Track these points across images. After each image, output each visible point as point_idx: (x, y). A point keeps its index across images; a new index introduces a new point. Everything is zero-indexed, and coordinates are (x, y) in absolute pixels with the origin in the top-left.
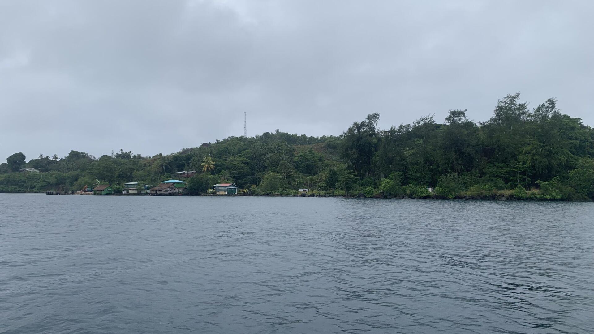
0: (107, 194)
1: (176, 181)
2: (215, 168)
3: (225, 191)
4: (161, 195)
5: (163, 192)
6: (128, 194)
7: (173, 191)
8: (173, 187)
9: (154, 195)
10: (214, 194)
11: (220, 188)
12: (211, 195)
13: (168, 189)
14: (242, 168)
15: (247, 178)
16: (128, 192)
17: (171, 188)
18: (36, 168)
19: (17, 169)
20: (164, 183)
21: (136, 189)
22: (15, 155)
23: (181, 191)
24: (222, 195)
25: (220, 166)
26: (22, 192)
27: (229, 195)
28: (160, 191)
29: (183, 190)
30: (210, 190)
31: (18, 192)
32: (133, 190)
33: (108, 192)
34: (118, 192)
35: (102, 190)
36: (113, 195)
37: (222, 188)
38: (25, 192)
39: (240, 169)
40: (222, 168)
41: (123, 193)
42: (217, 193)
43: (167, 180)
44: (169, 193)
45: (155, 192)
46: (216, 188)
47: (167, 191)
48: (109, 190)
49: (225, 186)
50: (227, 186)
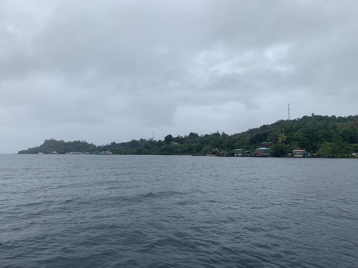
0: (226, 156)
1: (265, 148)
2: (287, 140)
3: (300, 154)
4: (258, 156)
5: (259, 155)
6: (237, 156)
7: (265, 155)
8: (264, 152)
9: (254, 157)
10: (292, 156)
11: (296, 153)
12: (291, 157)
13: (262, 153)
14: (305, 140)
15: (308, 146)
16: (237, 155)
17: (263, 153)
18: (177, 142)
19: (169, 143)
20: (258, 150)
21: (241, 153)
22: (168, 136)
23: (269, 154)
24: (299, 157)
25: (290, 139)
26: (173, 155)
27: (304, 157)
28: (257, 154)
29: (270, 154)
30: (290, 154)
31: (171, 154)
32: (240, 153)
33: (227, 155)
34: (233, 155)
35: (224, 154)
36: (230, 156)
37: (298, 153)
38: (174, 155)
39: (303, 140)
40: (291, 140)
41: (235, 155)
42: (295, 156)
43: (259, 148)
44: (263, 156)
45: (254, 155)
46: (294, 152)
47: (262, 154)
48: (227, 154)
49: (300, 152)
50: (301, 152)
